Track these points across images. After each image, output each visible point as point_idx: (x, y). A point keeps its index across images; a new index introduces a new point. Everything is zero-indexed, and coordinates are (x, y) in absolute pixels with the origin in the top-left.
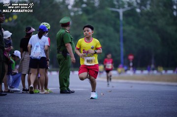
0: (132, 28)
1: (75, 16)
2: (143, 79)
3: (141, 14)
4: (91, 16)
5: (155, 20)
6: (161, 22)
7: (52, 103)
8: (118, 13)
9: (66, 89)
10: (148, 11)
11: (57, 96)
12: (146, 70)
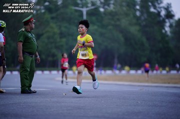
0: (96, 27)
1: (37, 14)
2: (106, 80)
3: (105, 13)
4: (54, 15)
5: (118, 20)
6: (124, 22)
7: (12, 104)
8: (81, 12)
9: (27, 89)
10: (112, 11)
11: (18, 96)
12: (109, 70)
